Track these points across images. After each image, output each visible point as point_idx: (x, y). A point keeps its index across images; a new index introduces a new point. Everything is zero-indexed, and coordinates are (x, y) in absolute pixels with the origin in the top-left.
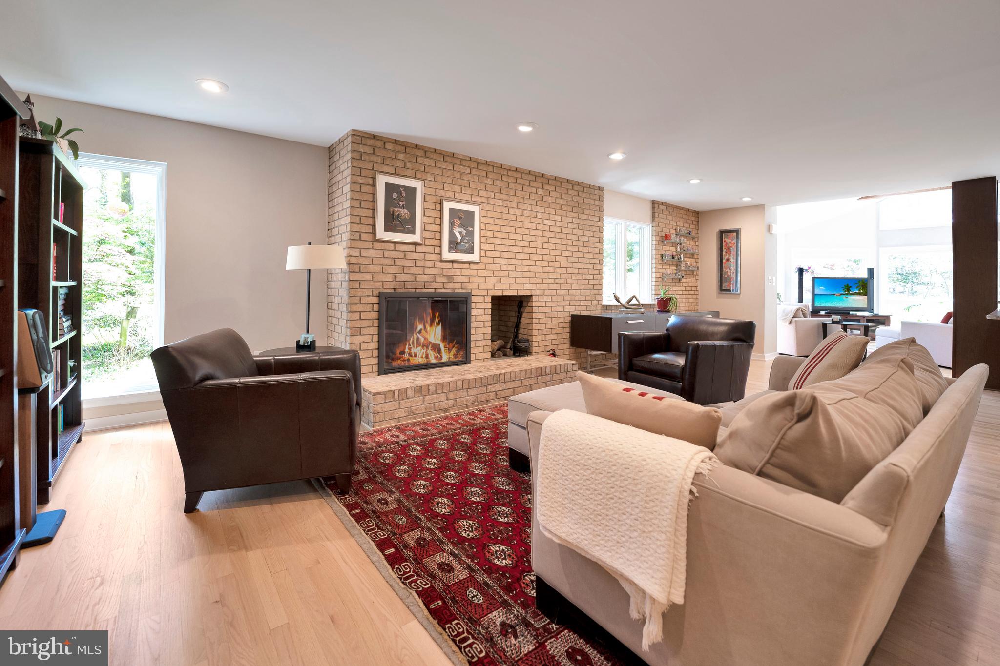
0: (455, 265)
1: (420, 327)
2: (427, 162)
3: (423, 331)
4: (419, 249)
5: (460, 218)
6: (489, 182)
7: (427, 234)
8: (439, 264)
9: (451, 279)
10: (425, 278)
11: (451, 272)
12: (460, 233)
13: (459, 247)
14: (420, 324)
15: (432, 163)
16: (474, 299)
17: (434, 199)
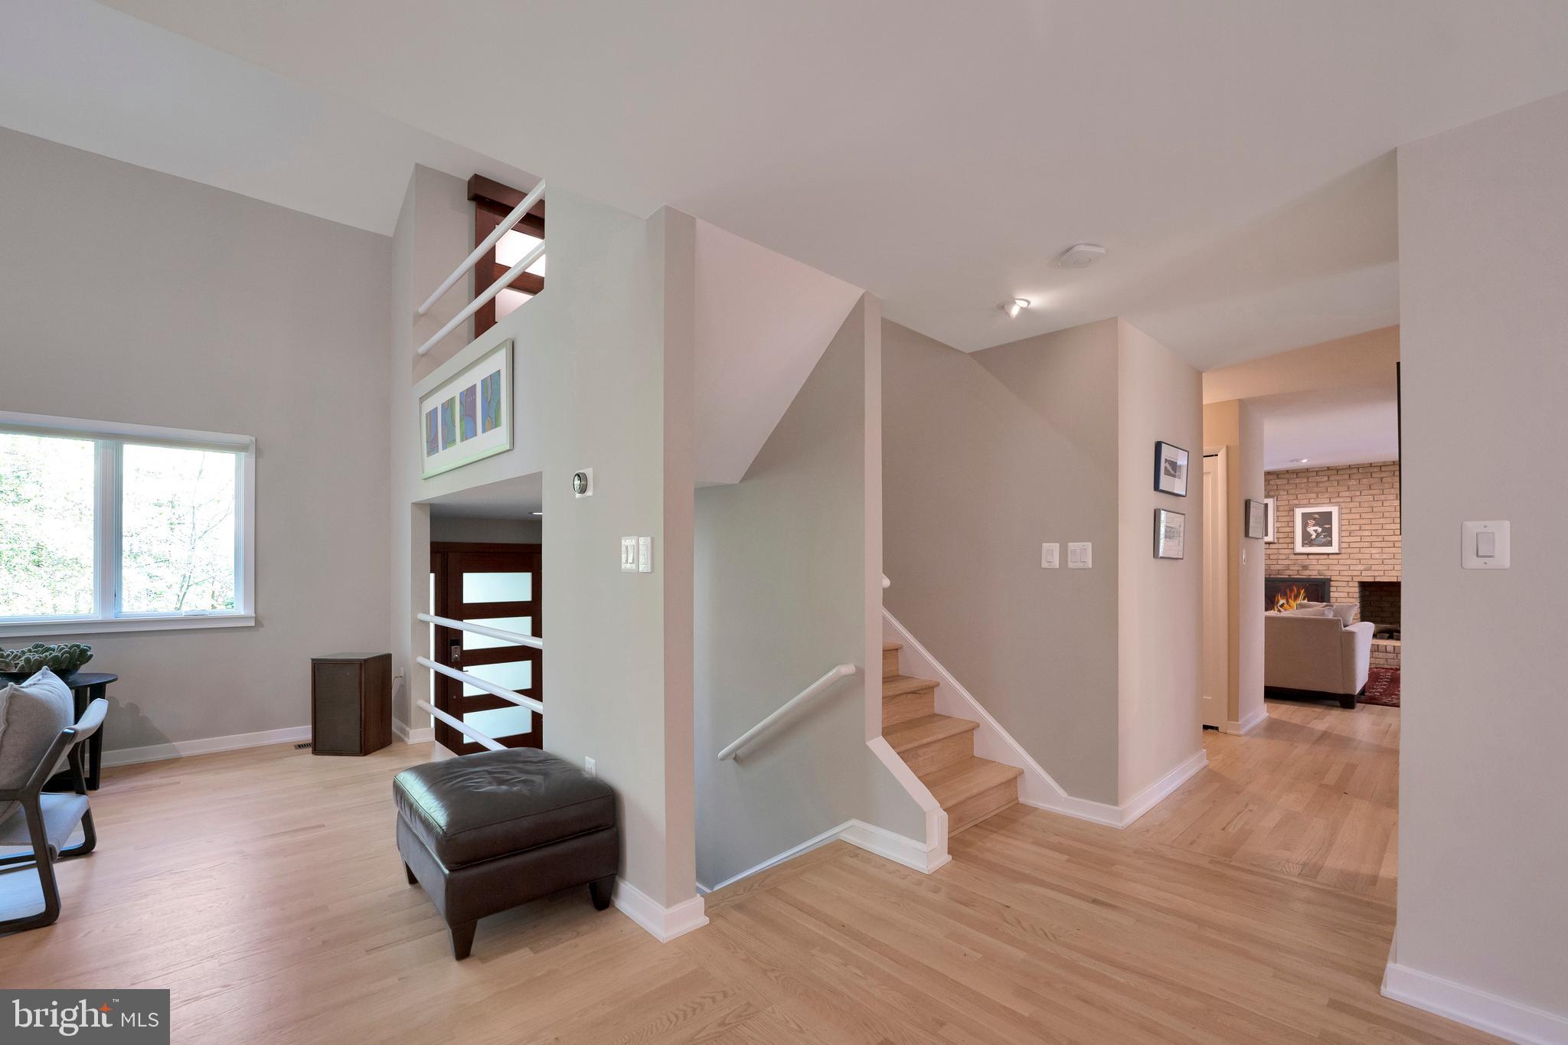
0: (1310, 557)
1: (1282, 601)
2: (1279, 482)
3: (1286, 605)
4: (1272, 546)
5: (1314, 519)
6: (1353, 482)
7: (1281, 535)
8: (1293, 557)
9: (1305, 568)
10: (1280, 567)
11: (1307, 562)
12: (1316, 531)
13: (1314, 542)
14: (1282, 599)
15: (1285, 481)
16: (1332, 583)
17: (1287, 508)
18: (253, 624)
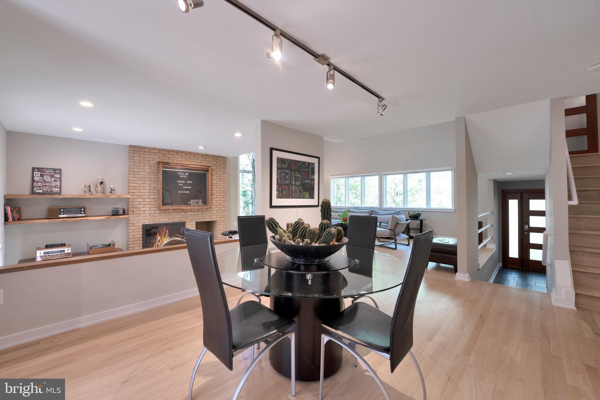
18: (454, 211)
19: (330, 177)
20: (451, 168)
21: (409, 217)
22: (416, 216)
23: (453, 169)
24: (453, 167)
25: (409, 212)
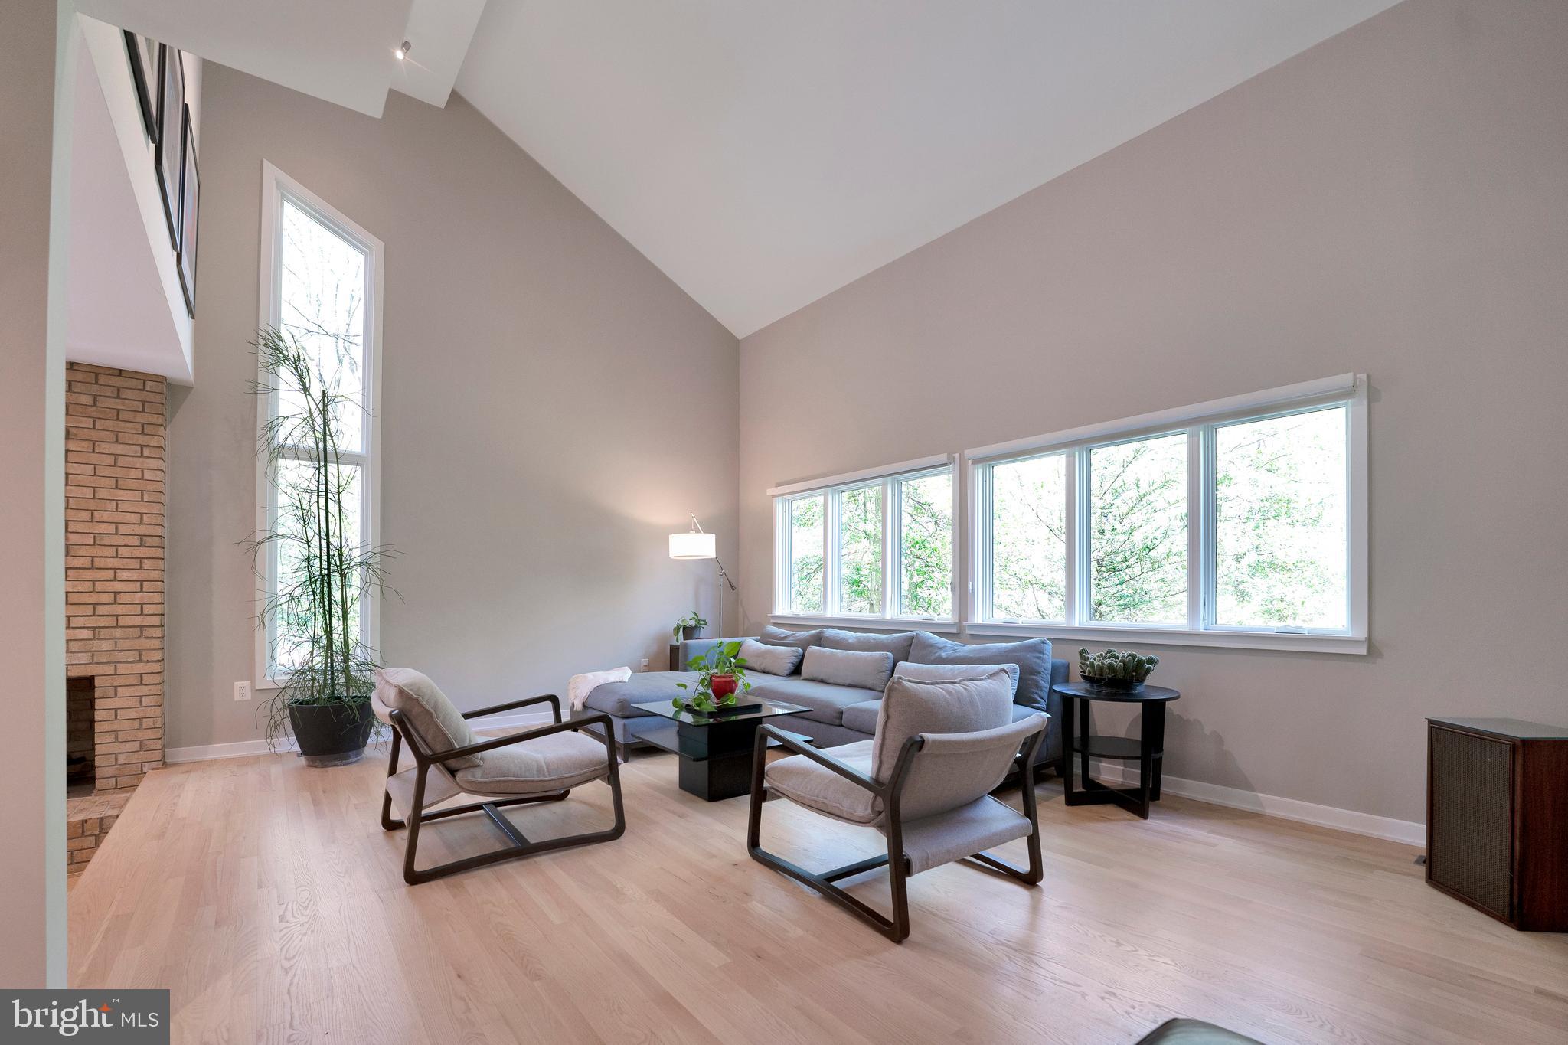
18: (1364, 651)
19: (771, 492)
20: (1345, 379)
21: (1084, 677)
22: (1120, 676)
23: (1363, 391)
24: (1364, 376)
25: (1082, 652)
